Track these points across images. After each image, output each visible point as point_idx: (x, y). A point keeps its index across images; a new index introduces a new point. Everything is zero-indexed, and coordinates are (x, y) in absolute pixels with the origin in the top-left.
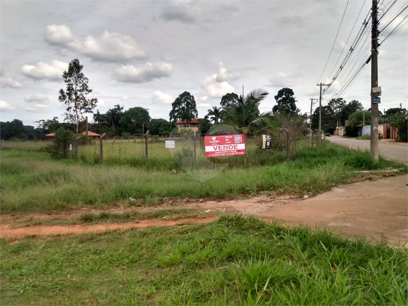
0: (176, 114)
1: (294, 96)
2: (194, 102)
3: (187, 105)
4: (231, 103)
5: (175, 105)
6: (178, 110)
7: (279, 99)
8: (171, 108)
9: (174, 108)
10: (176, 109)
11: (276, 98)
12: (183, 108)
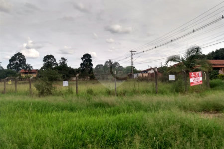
0: (12, 66)
1: (91, 58)
2: (25, 59)
3: (20, 61)
4: (50, 60)
5: (11, 60)
6: (13, 64)
7: (84, 59)
8: (9, 63)
9: (10, 63)
10: (12, 63)
11: (82, 58)
12: (17, 63)
